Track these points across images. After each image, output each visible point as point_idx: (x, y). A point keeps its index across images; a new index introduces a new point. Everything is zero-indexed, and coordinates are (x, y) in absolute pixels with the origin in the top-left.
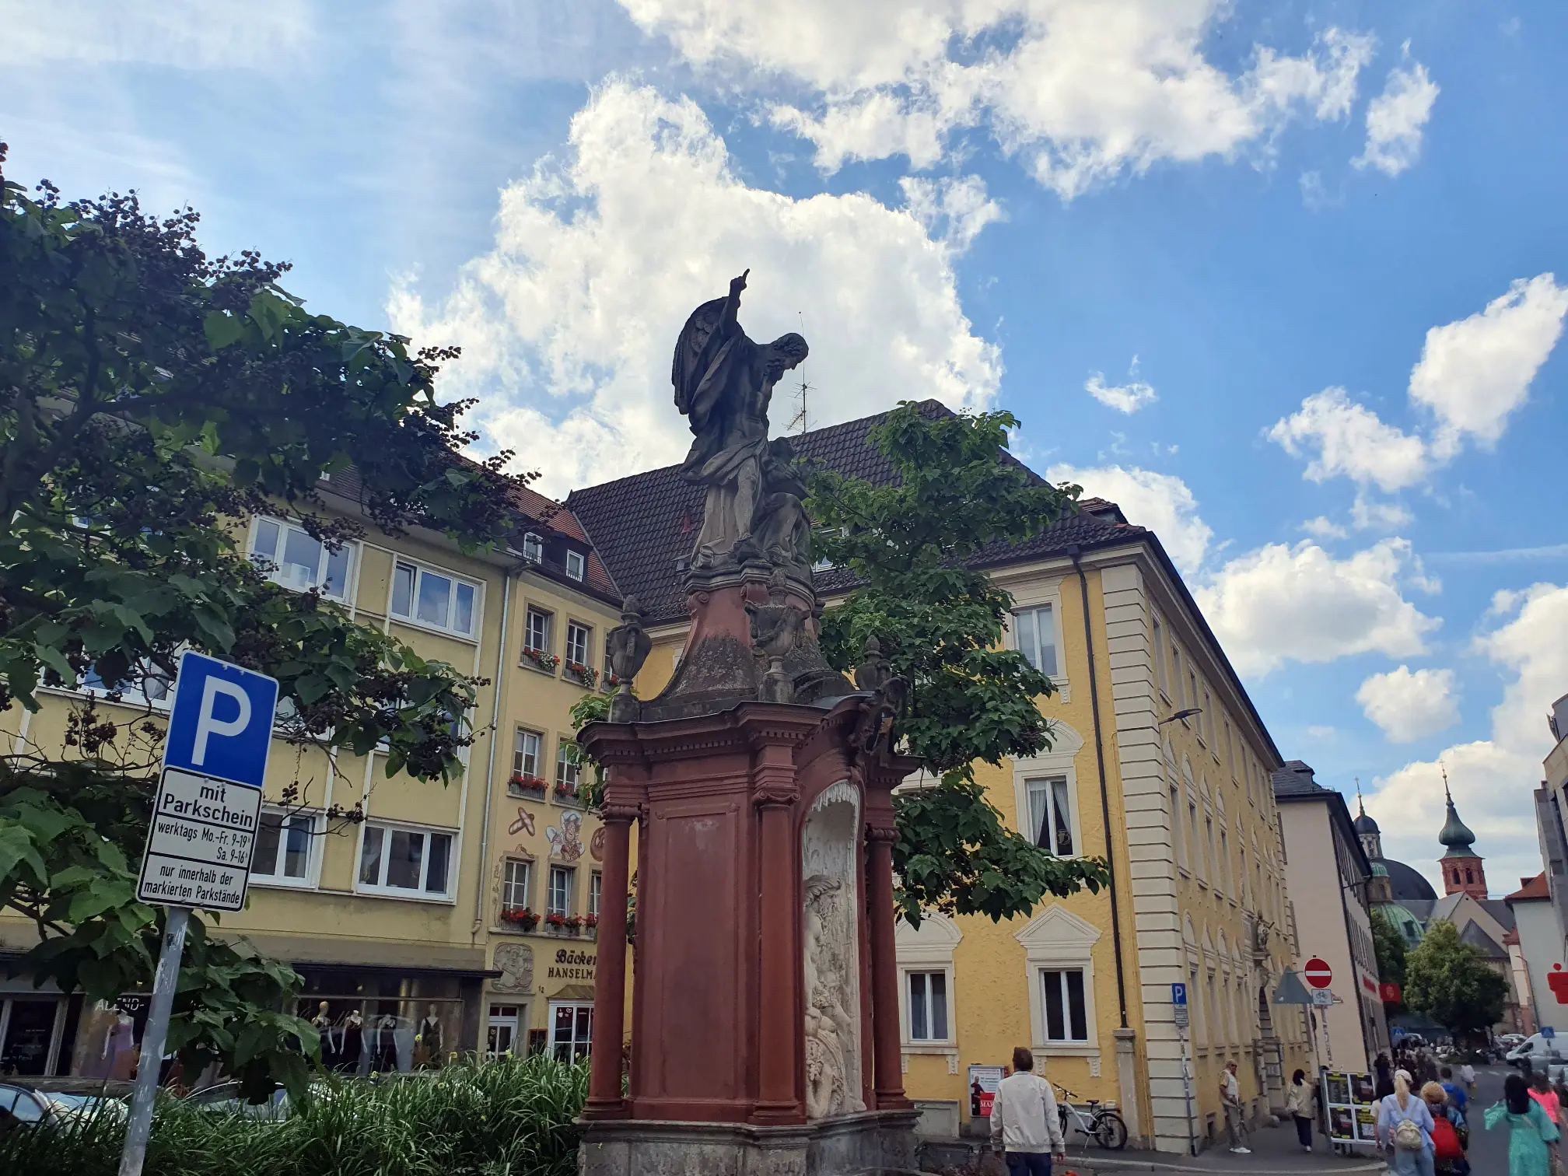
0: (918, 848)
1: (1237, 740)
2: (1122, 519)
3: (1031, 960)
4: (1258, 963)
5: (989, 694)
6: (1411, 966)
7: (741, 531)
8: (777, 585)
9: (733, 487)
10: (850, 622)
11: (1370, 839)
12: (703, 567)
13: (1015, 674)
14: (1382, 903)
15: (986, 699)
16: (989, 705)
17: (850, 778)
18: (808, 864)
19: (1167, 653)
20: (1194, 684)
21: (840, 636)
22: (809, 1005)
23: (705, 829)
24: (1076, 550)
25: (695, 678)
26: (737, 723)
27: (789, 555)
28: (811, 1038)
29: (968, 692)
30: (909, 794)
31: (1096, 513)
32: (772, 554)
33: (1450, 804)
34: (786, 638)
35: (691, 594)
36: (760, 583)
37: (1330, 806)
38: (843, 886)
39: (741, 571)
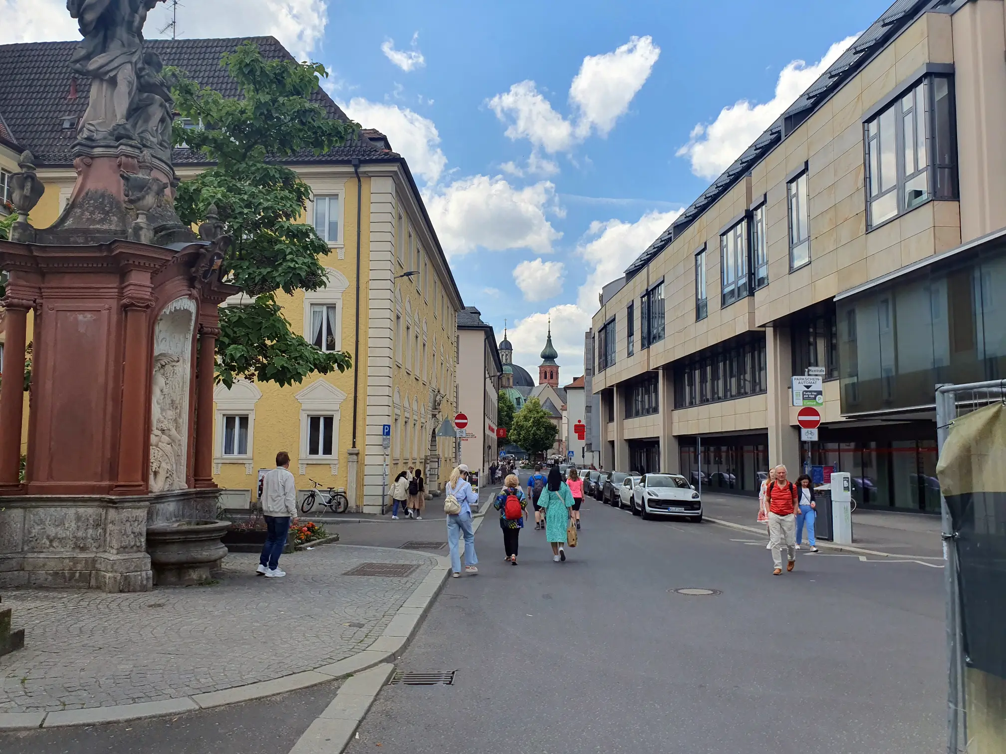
0: (234, 341)
1: (440, 291)
2: (388, 146)
3: (303, 410)
4: (434, 416)
5: (288, 251)
6: (515, 420)
7: (119, 117)
8: (144, 162)
9: (113, 82)
10: (200, 191)
11: (507, 353)
12: (89, 139)
13: (307, 239)
14: (507, 387)
15: (287, 253)
16: (289, 257)
17: (190, 295)
18: (158, 345)
19: (405, 235)
20: (418, 256)
21: (191, 199)
22: (154, 428)
23: (86, 319)
24: (357, 162)
25: (80, 217)
26: (111, 254)
27: (155, 140)
28: (154, 447)
29: (276, 248)
30: (231, 308)
31: (371, 139)
32: (142, 138)
33: (549, 337)
34: (150, 200)
35: (78, 156)
36: (132, 157)
37: (486, 333)
38: (181, 361)
39: (117, 147)
